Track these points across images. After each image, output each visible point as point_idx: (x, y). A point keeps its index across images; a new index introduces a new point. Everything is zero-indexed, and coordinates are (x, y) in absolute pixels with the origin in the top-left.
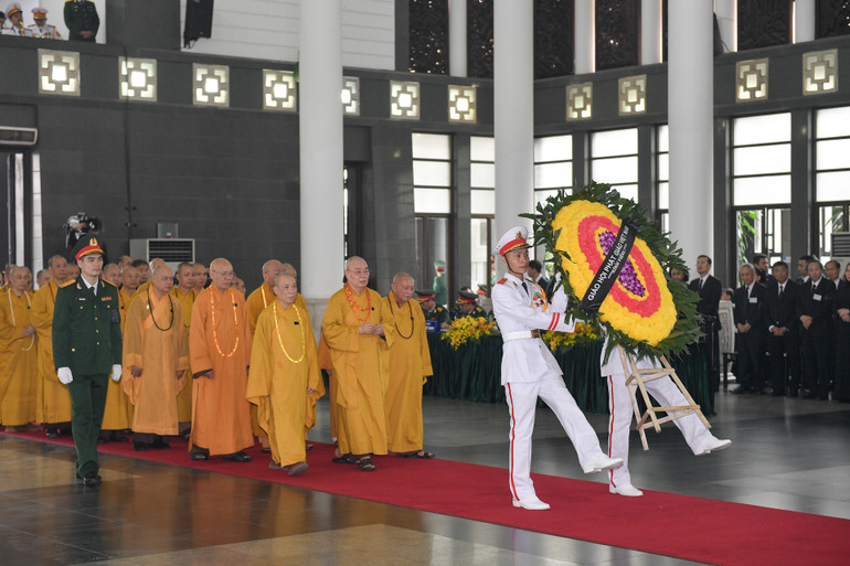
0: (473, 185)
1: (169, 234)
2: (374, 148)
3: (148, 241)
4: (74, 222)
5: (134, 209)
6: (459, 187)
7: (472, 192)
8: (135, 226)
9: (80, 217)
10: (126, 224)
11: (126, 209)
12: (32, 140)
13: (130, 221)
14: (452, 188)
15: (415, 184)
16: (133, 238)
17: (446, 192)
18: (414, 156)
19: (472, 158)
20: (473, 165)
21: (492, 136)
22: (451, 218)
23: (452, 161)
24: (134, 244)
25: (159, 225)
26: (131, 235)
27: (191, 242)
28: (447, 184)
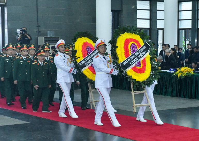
0: (158, 18)
1: (51, 35)
2: (123, 5)
3: (44, 37)
4: (18, 31)
5: (40, 26)
6: (153, 19)
7: (158, 20)
8: (40, 32)
9: (20, 29)
10: (37, 32)
11: (37, 26)
12: (4, 3)
13: (38, 30)
14: (151, 19)
15: (138, 18)
16: (39, 36)
17: (148, 21)
18: (137, 8)
19: (158, 9)
20: (158, 11)
21: (163, 1)
22: (150, 29)
23: (151, 10)
24: (40, 38)
25: (48, 32)
26: (38, 36)
27: (59, 38)
28: (149, 18)
